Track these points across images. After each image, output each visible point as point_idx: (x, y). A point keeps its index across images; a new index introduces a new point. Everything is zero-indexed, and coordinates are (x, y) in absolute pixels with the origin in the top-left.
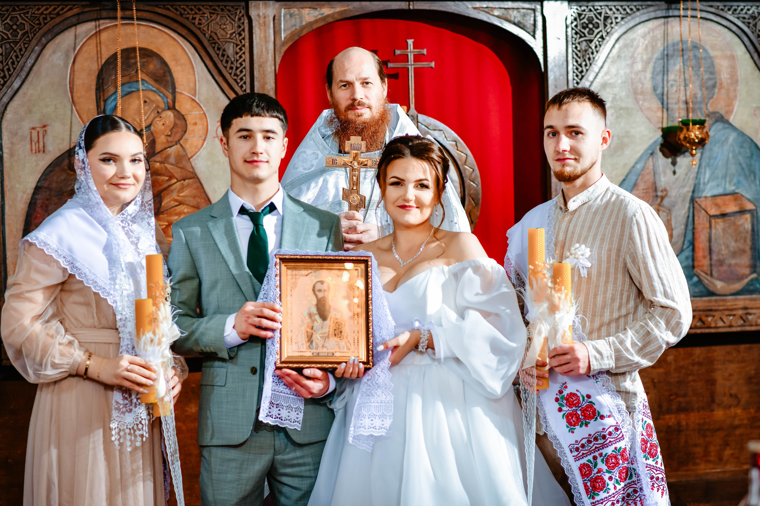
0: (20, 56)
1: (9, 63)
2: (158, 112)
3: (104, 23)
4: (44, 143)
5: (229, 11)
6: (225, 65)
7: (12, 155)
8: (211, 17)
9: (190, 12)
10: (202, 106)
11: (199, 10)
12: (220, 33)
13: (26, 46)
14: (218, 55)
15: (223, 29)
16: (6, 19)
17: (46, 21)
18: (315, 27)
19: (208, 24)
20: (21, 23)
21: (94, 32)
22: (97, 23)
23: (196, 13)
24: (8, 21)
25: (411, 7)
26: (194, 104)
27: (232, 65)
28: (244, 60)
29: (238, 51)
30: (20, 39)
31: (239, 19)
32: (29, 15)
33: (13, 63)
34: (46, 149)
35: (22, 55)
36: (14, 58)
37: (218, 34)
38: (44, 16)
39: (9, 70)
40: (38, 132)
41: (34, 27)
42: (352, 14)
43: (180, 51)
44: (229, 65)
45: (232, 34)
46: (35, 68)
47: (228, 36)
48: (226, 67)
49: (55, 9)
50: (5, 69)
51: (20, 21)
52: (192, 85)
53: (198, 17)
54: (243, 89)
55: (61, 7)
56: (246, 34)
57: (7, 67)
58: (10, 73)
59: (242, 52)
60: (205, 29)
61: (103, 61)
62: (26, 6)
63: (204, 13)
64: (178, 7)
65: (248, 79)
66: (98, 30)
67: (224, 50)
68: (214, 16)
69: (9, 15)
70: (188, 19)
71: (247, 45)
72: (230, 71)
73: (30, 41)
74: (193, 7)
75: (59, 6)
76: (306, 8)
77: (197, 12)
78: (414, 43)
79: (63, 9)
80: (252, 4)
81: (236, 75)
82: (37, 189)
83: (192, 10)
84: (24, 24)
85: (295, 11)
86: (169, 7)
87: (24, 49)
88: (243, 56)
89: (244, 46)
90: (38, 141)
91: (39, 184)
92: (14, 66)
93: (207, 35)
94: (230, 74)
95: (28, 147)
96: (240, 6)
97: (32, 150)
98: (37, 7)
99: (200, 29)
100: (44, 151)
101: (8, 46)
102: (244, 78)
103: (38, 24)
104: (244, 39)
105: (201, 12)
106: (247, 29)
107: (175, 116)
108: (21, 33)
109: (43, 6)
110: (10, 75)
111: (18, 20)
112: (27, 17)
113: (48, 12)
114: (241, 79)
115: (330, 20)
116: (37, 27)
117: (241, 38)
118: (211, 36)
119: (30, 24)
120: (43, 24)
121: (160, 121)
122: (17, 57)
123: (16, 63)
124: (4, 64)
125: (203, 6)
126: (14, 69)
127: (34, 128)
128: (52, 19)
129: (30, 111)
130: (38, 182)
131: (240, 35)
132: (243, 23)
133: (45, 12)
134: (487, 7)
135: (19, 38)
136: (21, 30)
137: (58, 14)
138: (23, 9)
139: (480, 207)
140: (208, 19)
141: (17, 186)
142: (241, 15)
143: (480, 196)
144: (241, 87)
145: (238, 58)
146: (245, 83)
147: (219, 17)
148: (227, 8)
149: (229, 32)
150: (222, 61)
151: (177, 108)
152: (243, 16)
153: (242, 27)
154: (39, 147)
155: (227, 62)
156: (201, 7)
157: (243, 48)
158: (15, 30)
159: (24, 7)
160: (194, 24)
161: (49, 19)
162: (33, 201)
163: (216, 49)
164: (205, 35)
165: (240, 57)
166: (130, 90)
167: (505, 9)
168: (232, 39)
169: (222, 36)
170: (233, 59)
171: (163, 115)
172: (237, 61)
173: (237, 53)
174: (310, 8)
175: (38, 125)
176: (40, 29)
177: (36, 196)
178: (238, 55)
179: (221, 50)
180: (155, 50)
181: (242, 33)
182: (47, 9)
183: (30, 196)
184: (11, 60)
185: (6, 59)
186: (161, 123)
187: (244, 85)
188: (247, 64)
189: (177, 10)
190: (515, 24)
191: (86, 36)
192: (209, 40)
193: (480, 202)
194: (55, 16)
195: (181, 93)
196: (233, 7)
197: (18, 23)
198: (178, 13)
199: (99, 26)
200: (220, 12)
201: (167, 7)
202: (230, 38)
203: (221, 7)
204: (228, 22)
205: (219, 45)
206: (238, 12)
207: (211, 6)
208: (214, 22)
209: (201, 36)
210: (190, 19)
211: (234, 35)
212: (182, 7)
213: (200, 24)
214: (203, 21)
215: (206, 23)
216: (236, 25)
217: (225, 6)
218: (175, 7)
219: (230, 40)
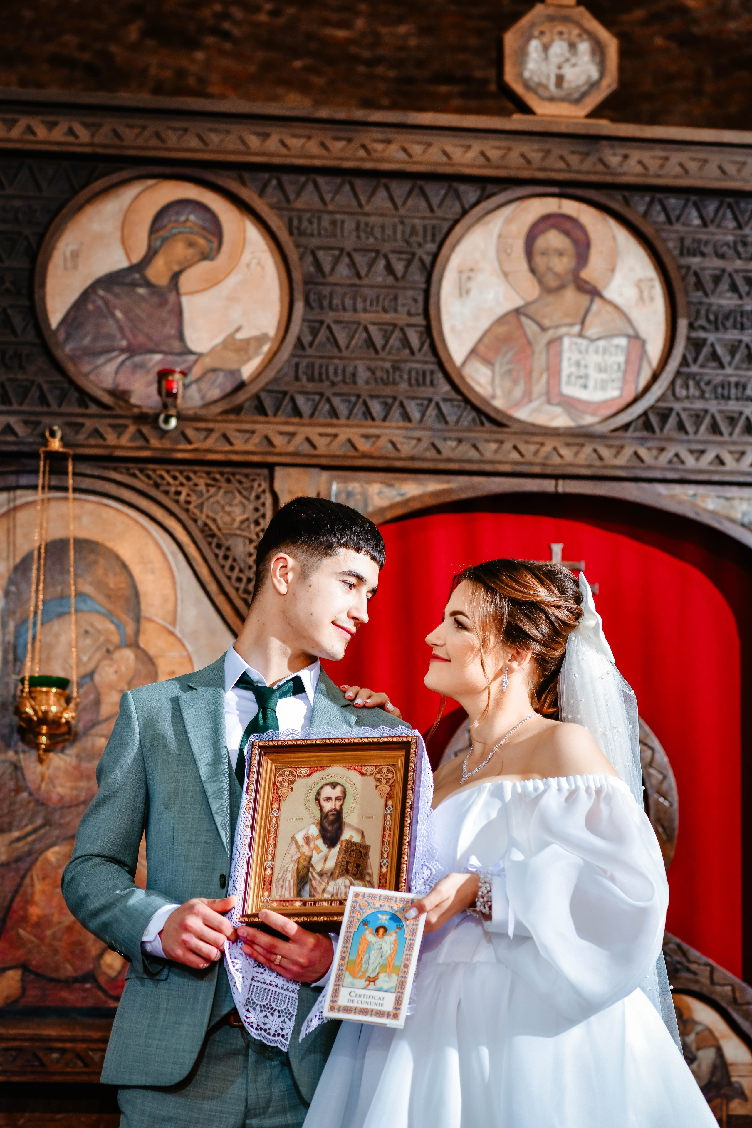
2: (108, 651)
3: (21, 496)
5: (240, 482)
6: (229, 573)
8: (208, 491)
9: (172, 481)
10: (186, 643)
11: (188, 479)
12: (222, 519)
14: (217, 556)
15: (229, 513)
18: (389, 515)
19: (202, 504)
21: (5, 509)
22: (12, 494)
23: (182, 484)
25: (560, 489)
26: (172, 639)
27: (241, 575)
31: (258, 497)
37: (219, 522)
42: (455, 497)
43: (152, 549)
44: (235, 574)
45: (242, 522)
47: (236, 524)
48: (229, 578)
52: (170, 606)
53: (184, 491)
60: (197, 511)
61: (18, 560)
63: (196, 485)
64: (151, 473)
66: (12, 505)
67: (228, 549)
68: (212, 490)
70: (167, 493)
72: (237, 585)
74: (177, 474)
76: (375, 482)
77: (184, 481)
78: (564, 551)
80: (279, 473)
81: (246, 591)
83: (175, 478)
85: (355, 486)
86: (137, 473)
93: (200, 523)
94: (237, 589)
96: (259, 475)
99: (187, 511)
105: (191, 483)
107: (137, 657)
115: (416, 505)
117: (258, 529)
118: (206, 524)
121: (110, 666)
125: (195, 472)
131: (257, 523)
132: (264, 505)
134: (695, 495)
139: (675, 842)
140: (202, 495)
142: (261, 489)
143: (676, 823)
147: (221, 493)
148: (238, 477)
149: (239, 518)
150: (223, 567)
151: (142, 645)
152: (264, 492)
153: (262, 511)
155: (232, 568)
156: (192, 475)
160: (177, 502)
163: (214, 545)
164: (195, 521)
166: (60, 610)
167: (727, 499)
168: (243, 530)
169: (225, 523)
170: (242, 565)
171: (117, 655)
174: (382, 482)
179: (223, 549)
180: (110, 545)
181: (261, 521)
186: (111, 670)
189: (149, 477)
190: (743, 525)
192: (202, 531)
193: (676, 832)
195: (150, 620)
196: (247, 476)
198: (151, 482)
199: (14, 499)
200: (224, 484)
201: (132, 471)
202: (239, 528)
203: (226, 476)
204: (236, 501)
205: (219, 539)
206: (256, 484)
207: (208, 473)
208: (212, 500)
209: (190, 524)
210: (172, 494)
211: (246, 524)
212: (159, 472)
213: (188, 503)
214: (193, 498)
215: (199, 501)
216: (251, 507)
217: (234, 474)
218: (146, 472)
219: (238, 532)
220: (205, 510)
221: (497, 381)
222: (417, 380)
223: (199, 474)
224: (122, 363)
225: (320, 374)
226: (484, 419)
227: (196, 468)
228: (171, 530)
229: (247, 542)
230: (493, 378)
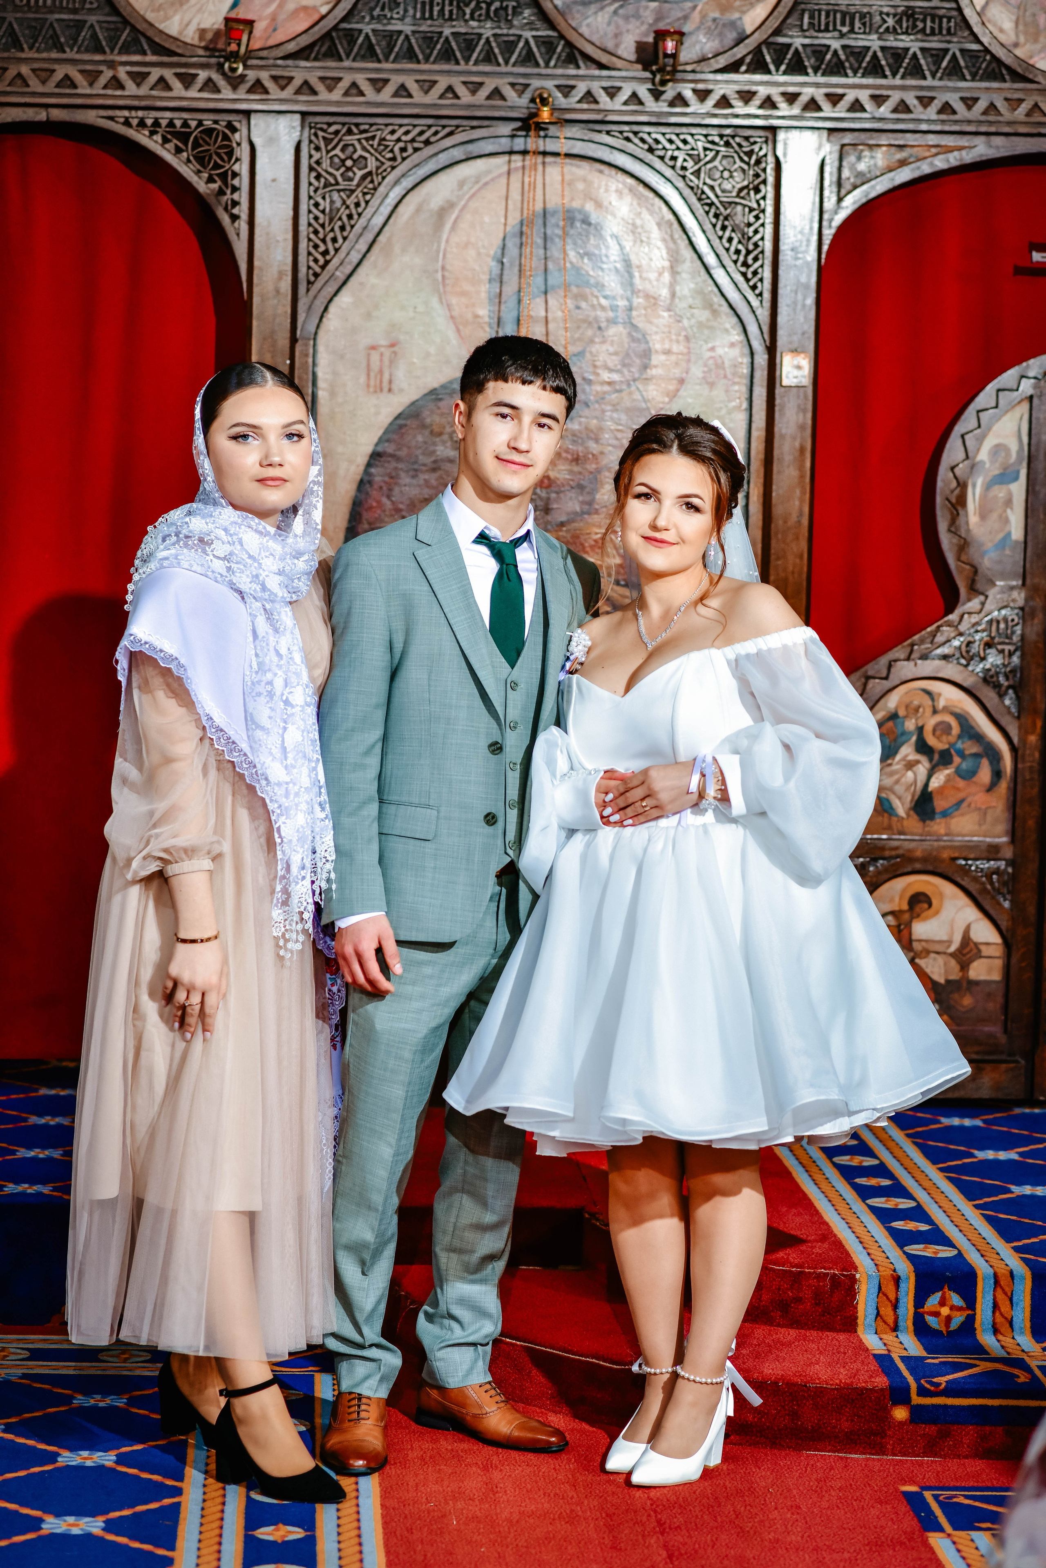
0: (356, 217)
1: (337, 229)
2: (599, 328)
4: (391, 375)
5: (740, 145)
6: (727, 245)
7: (333, 394)
8: (706, 156)
9: (668, 146)
11: (685, 142)
12: (720, 186)
13: (368, 197)
14: (714, 226)
15: (728, 180)
16: (334, 148)
17: (405, 155)
19: (699, 170)
20: (361, 157)
21: (491, 176)
23: (678, 148)
24: (337, 151)
27: (740, 247)
28: (762, 239)
29: (752, 220)
30: (358, 185)
31: (758, 162)
32: (376, 143)
33: (343, 228)
34: (394, 387)
35: (360, 215)
36: (345, 218)
37: (718, 189)
38: (401, 145)
39: (334, 240)
40: (382, 355)
41: (383, 163)
43: (647, 216)
44: (733, 246)
45: (742, 189)
46: (381, 238)
47: (736, 192)
48: (727, 250)
49: (422, 133)
50: (328, 239)
51: (360, 152)
53: (681, 156)
54: (757, 292)
55: (433, 129)
56: (769, 190)
57: (331, 235)
58: (337, 246)
59: (761, 221)
62: (371, 125)
63: (694, 149)
64: (646, 137)
65: (767, 274)
67: (727, 218)
68: (711, 155)
69: (340, 140)
70: (662, 158)
71: (770, 210)
72: (735, 257)
73: (375, 189)
74: (674, 137)
75: (430, 127)
77: (681, 145)
79: (436, 133)
80: (781, 136)
81: (745, 264)
82: (376, 457)
83: (671, 141)
84: (365, 159)
85: (863, 150)
86: (631, 135)
87: (363, 204)
88: (761, 229)
89: (763, 211)
90: (381, 372)
91: (380, 449)
92: (345, 234)
93: (698, 191)
94: (735, 262)
95: (363, 379)
96: (760, 138)
97: (368, 386)
98: (390, 128)
99: (684, 177)
100: (390, 390)
101: (335, 196)
102: (760, 270)
103: (390, 159)
104: (764, 198)
105: (688, 147)
106: (771, 179)
107: (630, 335)
108: (360, 174)
109: (401, 126)
110: (337, 250)
111: (355, 151)
112: (372, 146)
113: (409, 137)
114: (755, 273)
115: (929, 168)
116: (388, 164)
117: (759, 196)
118: (703, 192)
119: (377, 159)
120: (399, 160)
121: (602, 343)
122: (350, 217)
123: (348, 228)
124: (328, 229)
125: (692, 135)
126: (345, 239)
127: (373, 348)
128: (416, 150)
129: (368, 316)
130: (377, 445)
131: (757, 190)
132: (764, 170)
133: (404, 138)
135: (355, 182)
136: (360, 169)
137: (427, 143)
138: (365, 131)
140: (700, 160)
141: (340, 449)
142: (762, 153)
144: (754, 288)
145: (751, 234)
146: (761, 280)
147: (719, 158)
148: (737, 140)
149: (738, 186)
150: (721, 238)
151: (636, 322)
152: (765, 156)
153: (762, 174)
154: (381, 382)
155: (731, 239)
156: (689, 138)
157: (761, 215)
158: (349, 169)
159: (367, 127)
160: (673, 168)
161: (410, 150)
162: (366, 478)
163: (711, 214)
164: (692, 188)
165: (756, 232)
168: (743, 198)
169: (724, 191)
170: (741, 235)
171: (609, 333)
172: (749, 238)
173: (749, 225)
175: (383, 342)
176: (393, 168)
177: (373, 470)
178: (752, 229)
179: (721, 218)
181: (762, 187)
182: (407, 133)
183: (362, 468)
184: (339, 223)
185: (331, 220)
186: (604, 348)
187: (759, 285)
188: (768, 245)
189: (643, 140)
191: (477, 182)
192: (700, 199)
194: (421, 145)
196: (747, 138)
197: (355, 156)
198: (646, 147)
200: (723, 148)
201: (625, 134)
202: (738, 196)
203: (725, 139)
204: (736, 166)
205: (717, 208)
206: (756, 148)
207: (706, 136)
208: (709, 166)
209: (687, 192)
210: (667, 160)
211: (745, 191)
212: (654, 136)
213: (684, 168)
214: (690, 164)
215: (696, 167)
216: (751, 172)
217: (733, 137)
218: (641, 135)
219: (737, 200)
220: (702, 175)
221: (1021, 27)
222: (932, 29)
223: (696, 137)
224: (615, 12)
225: (827, 24)
226: (1004, 72)
227: (694, 130)
228: (668, 198)
229: (747, 210)
230: (1017, 23)
